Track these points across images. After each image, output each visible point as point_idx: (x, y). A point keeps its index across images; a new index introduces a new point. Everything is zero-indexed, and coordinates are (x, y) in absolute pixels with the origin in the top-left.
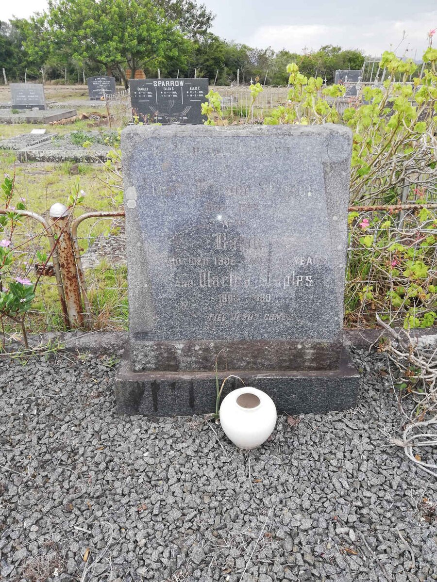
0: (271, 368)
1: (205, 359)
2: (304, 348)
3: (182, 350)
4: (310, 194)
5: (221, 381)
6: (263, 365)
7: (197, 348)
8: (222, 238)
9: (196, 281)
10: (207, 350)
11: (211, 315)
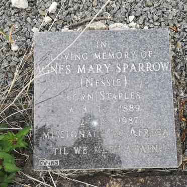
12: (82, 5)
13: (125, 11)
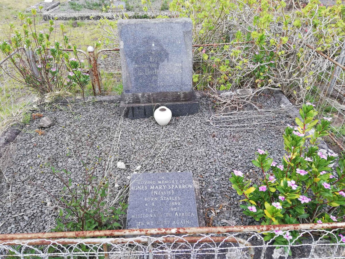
0: (170, 101)
1: (149, 99)
2: (180, 94)
3: (141, 96)
4: (180, 42)
5: (154, 106)
6: (167, 100)
7: (146, 95)
8: (152, 58)
9: (144, 73)
10: (149, 96)
11: (150, 84)
12: (154, 167)
13: (176, 169)
